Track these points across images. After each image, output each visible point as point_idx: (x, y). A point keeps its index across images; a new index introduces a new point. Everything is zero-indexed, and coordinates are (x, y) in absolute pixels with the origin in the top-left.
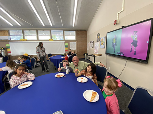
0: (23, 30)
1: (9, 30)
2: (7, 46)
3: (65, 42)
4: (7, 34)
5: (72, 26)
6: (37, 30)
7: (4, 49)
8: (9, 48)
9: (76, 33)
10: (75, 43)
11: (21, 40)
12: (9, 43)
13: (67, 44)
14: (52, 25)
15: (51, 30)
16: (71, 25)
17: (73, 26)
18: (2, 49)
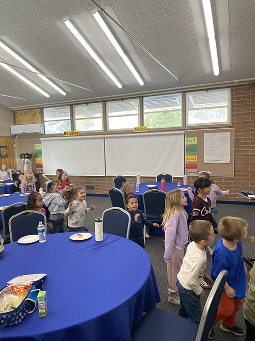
0: (72, 106)
1: (43, 108)
2: (36, 148)
3: (187, 135)
4: (38, 118)
5: (212, 73)
6: (104, 102)
7: (29, 156)
8: (38, 154)
9: (232, 98)
10: (228, 134)
11: (65, 133)
12: (40, 142)
13: (193, 141)
14: (142, 83)
15: (141, 98)
16: (207, 70)
17: (216, 72)
18: (26, 157)
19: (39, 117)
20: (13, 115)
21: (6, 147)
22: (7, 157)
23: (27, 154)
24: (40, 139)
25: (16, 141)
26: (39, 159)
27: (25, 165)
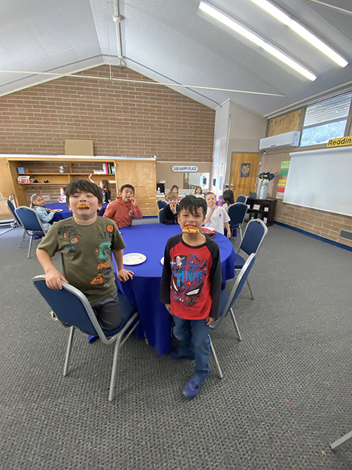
1: (306, 107)
2: (282, 167)
4: (295, 125)
7: (270, 176)
8: (283, 174)
11: (331, 142)
12: (289, 158)
18: (264, 178)
19: (298, 122)
20: (266, 125)
21: (249, 164)
22: (248, 176)
23: (268, 174)
24: (291, 154)
25: (263, 158)
26: (283, 181)
27: (263, 187)
